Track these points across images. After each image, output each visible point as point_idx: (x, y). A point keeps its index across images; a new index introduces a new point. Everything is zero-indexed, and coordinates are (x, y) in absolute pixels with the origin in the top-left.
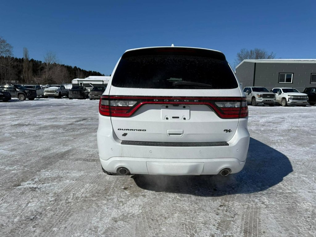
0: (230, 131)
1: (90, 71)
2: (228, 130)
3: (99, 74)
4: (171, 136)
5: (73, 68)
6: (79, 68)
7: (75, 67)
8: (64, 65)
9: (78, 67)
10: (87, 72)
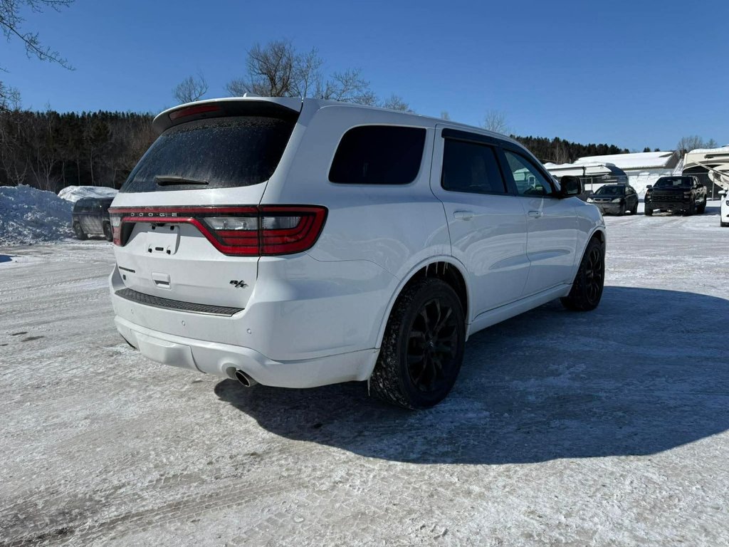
0: (241, 284)
1: (591, 144)
2: (239, 281)
3: (615, 151)
4: (159, 285)
5: (551, 141)
6: (564, 141)
7: (557, 140)
8: (531, 137)
9: (562, 139)
10: (584, 148)
